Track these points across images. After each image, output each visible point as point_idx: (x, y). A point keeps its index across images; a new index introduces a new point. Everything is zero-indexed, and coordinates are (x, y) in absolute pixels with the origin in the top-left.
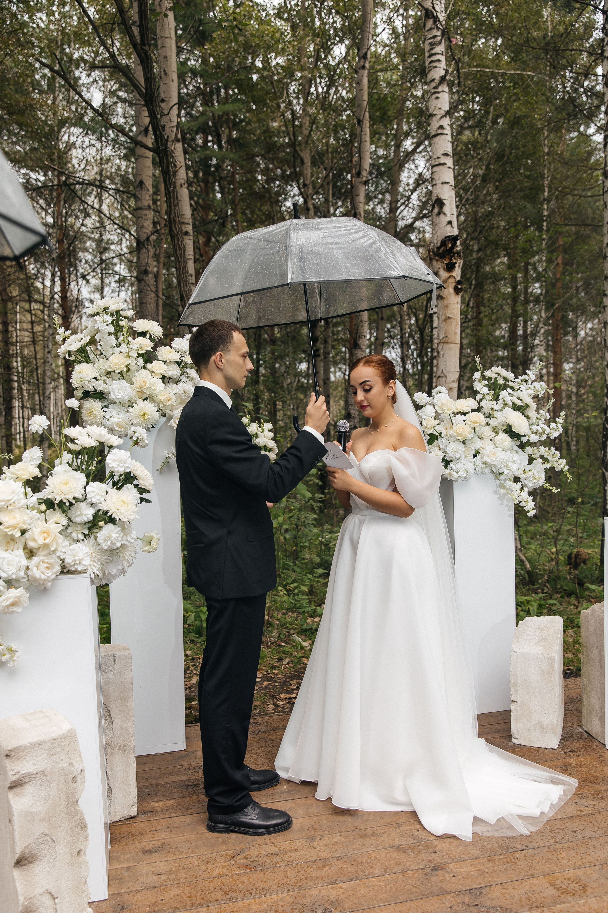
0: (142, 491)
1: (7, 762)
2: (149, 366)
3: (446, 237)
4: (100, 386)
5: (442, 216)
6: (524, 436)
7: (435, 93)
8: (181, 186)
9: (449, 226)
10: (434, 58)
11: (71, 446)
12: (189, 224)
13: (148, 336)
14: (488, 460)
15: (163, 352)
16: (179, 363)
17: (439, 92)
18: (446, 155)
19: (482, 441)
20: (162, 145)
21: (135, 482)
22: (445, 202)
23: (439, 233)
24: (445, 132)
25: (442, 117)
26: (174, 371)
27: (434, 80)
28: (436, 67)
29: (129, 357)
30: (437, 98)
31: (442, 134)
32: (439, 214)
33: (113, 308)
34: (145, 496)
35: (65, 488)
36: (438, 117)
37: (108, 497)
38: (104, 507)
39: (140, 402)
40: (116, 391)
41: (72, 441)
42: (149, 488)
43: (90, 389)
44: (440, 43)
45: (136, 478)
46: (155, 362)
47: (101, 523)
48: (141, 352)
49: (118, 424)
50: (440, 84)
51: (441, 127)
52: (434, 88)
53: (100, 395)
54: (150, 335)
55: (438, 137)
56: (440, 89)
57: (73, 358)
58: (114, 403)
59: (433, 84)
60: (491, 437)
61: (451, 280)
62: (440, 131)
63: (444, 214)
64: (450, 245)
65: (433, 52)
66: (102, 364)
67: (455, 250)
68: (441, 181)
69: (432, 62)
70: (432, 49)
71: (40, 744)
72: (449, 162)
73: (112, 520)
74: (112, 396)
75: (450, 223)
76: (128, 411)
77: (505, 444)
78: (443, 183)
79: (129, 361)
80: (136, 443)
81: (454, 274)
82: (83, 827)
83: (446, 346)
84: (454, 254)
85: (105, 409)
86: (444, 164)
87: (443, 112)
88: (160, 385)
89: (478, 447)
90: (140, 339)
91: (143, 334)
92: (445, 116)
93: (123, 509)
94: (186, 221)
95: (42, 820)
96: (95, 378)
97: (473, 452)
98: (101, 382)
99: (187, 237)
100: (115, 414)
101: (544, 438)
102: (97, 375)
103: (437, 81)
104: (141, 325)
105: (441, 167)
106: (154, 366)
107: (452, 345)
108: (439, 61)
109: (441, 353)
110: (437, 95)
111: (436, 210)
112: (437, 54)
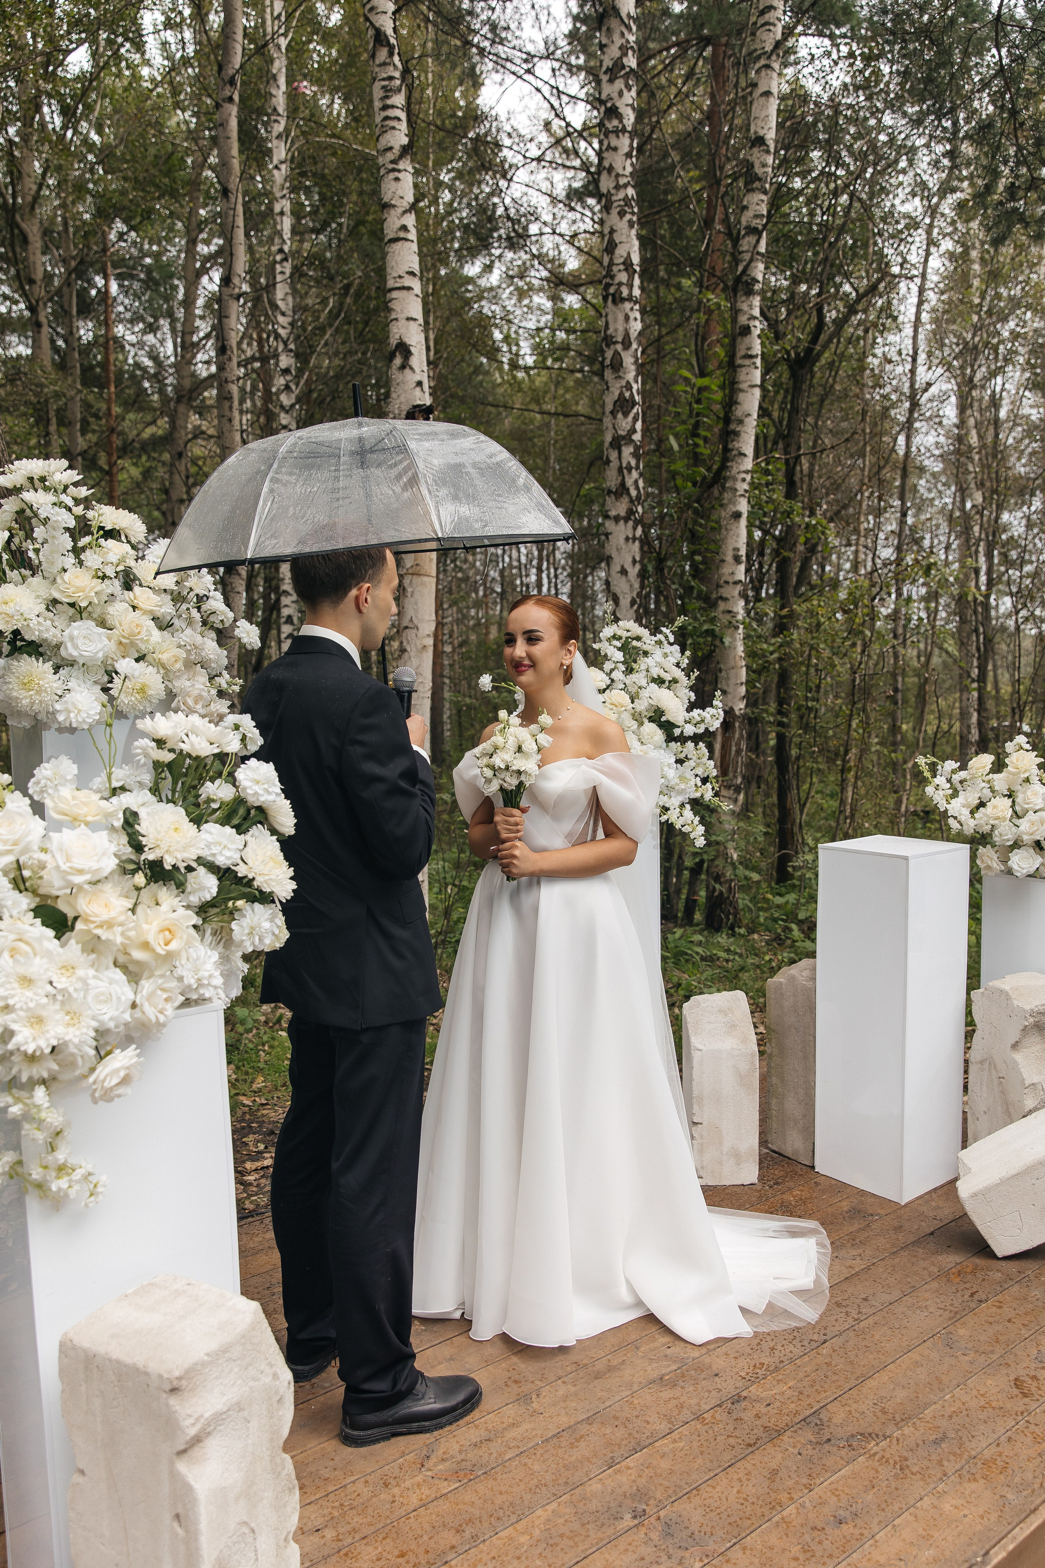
1: (173, 1401)
2: (130, 595)
3: (415, 407)
4: (48, 631)
5: (407, 371)
6: (676, 726)
7: (394, 170)
9: (418, 389)
10: (389, 113)
13: (124, 538)
17: (399, 171)
18: (412, 274)
22: (411, 349)
23: (402, 399)
24: (409, 236)
25: (405, 212)
27: (391, 148)
28: (394, 128)
30: (397, 179)
31: (406, 240)
32: (403, 367)
36: (400, 210)
40: (77, 643)
44: (399, 90)
46: (137, 589)
47: (238, 904)
48: (119, 569)
50: (401, 157)
51: (404, 228)
52: (392, 162)
53: (45, 648)
54: (128, 536)
55: (400, 243)
56: (401, 166)
58: (69, 663)
59: (390, 156)
60: (633, 729)
62: (402, 234)
63: (412, 369)
65: (389, 102)
68: (404, 316)
69: (387, 118)
70: (387, 97)
71: (225, 1350)
72: (416, 285)
73: (261, 897)
74: (69, 651)
75: (420, 384)
77: (655, 739)
78: (408, 319)
79: (100, 585)
83: (416, 579)
85: (56, 676)
86: (409, 289)
87: (405, 204)
90: (113, 543)
91: (117, 534)
92: (409, 211)
95: (236, 1501)
96: (40, 615)
98: (48, 623)
100: (72, 686)
102: (42, 609)
103: (397, 151)
104: (107, 516)
105: (405, 292)
106: (138, 595)
107: (426, 579)
108: (397, 119)
109: (410, 590)
110: (396, 174)
111: (398, 361)
112: (393, 107)
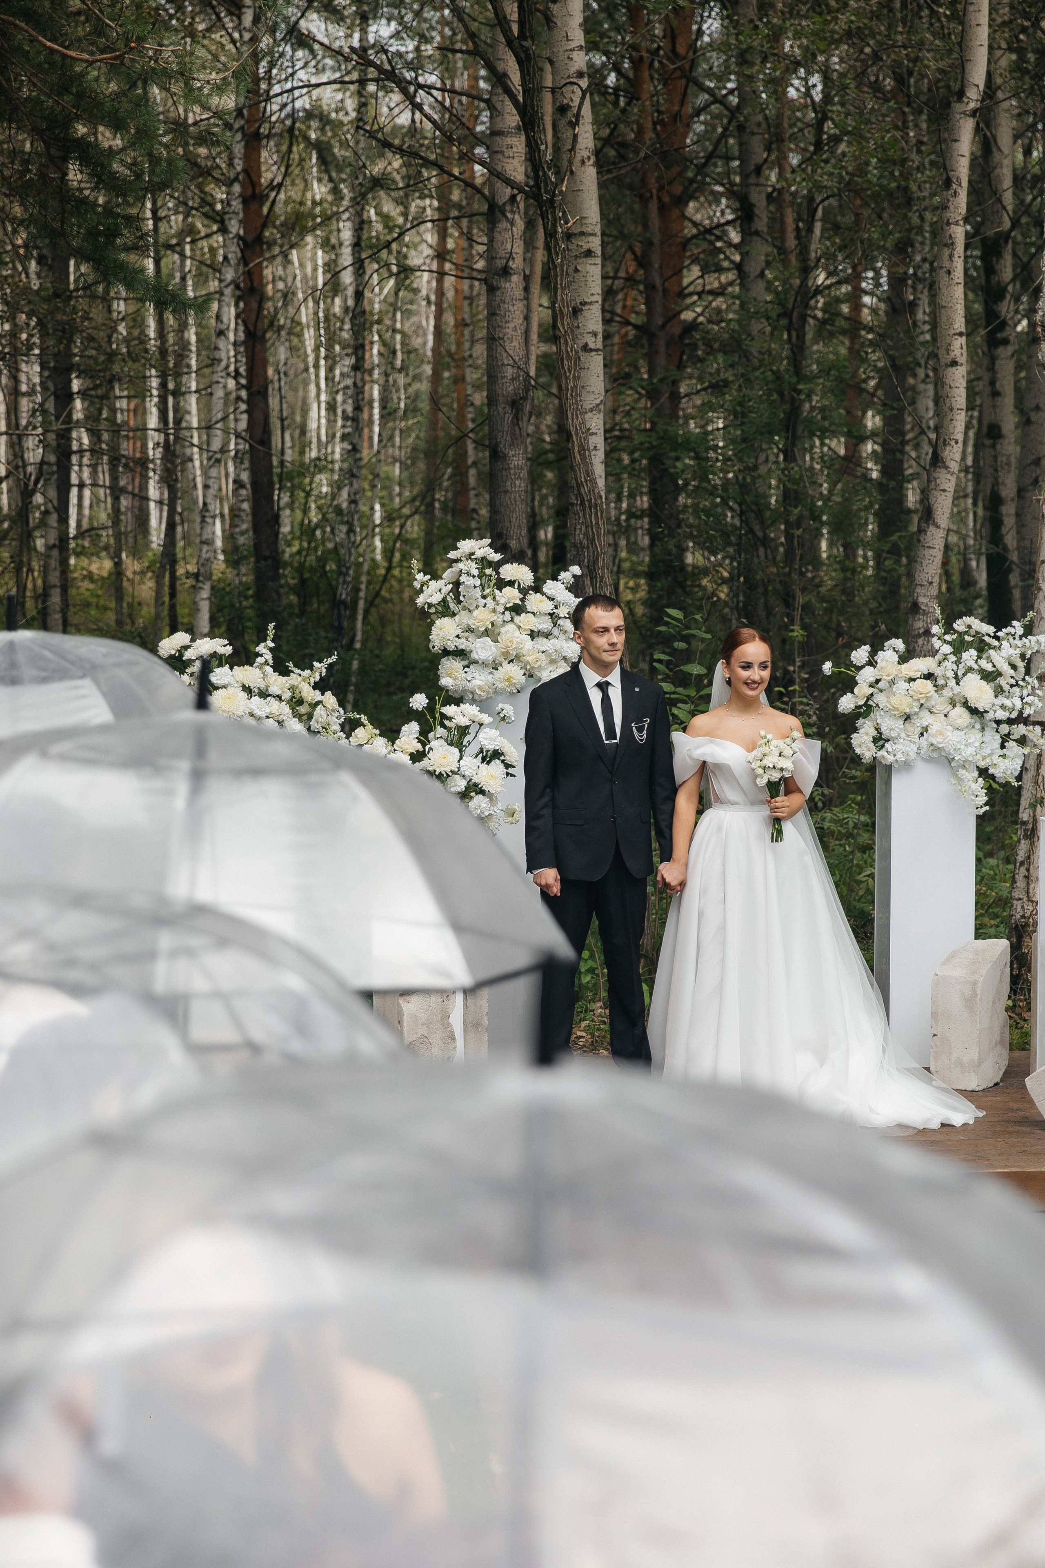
0: (507, 766)
2: (517, 619)
4: (462, 644)
6: (987, 712)
8: (583, 162)
11: (446, 722)
12: (594, 235)
13: (516, 585)
14: (935, 742)
15: (535, 601)
16: (551, 615)
19: (933, 716)
20: (546, 192)
21: (502, 758)
26: (545, 625)
29: (494, 611)
33: (479, 554)
34: (510, 770)
35: (443, 761)
37: (480, 771)
38: (475, 780)
39: (505, 663)
40: (479, 651)
41: (450, 719)
42: (515, 764)
43: (451, 647)
45: (502, 754)
46: (523, 615)
47: (473, 794)
48: (508, 605)
49: (480, 688)
53: (460, 653)
54: (519, 585)
57: (432, 610)
58: (475, 662)
60: (945, 712)
66: (463, 618)
73: (482, 792)
74: (474, 656)
76: (491, 673)
77: (960, 721)
79: (494, 617)
80: (503, 719)
82: (453, 1039)
85: (466, 669)
88: (528, 644)
89: (925, 724)
90: (507, 590)
91: (511, 583)
93: (492, 782)
94: (589, 230)
95: (423, 1024)
96: (458, 636)
97: (919, 730)
98: (463, 640)
99: (590, 261)
100: (476, 675)
101: (1014, 715)
102: (459, 632)
104: (510, 571)
106: (523, 619)
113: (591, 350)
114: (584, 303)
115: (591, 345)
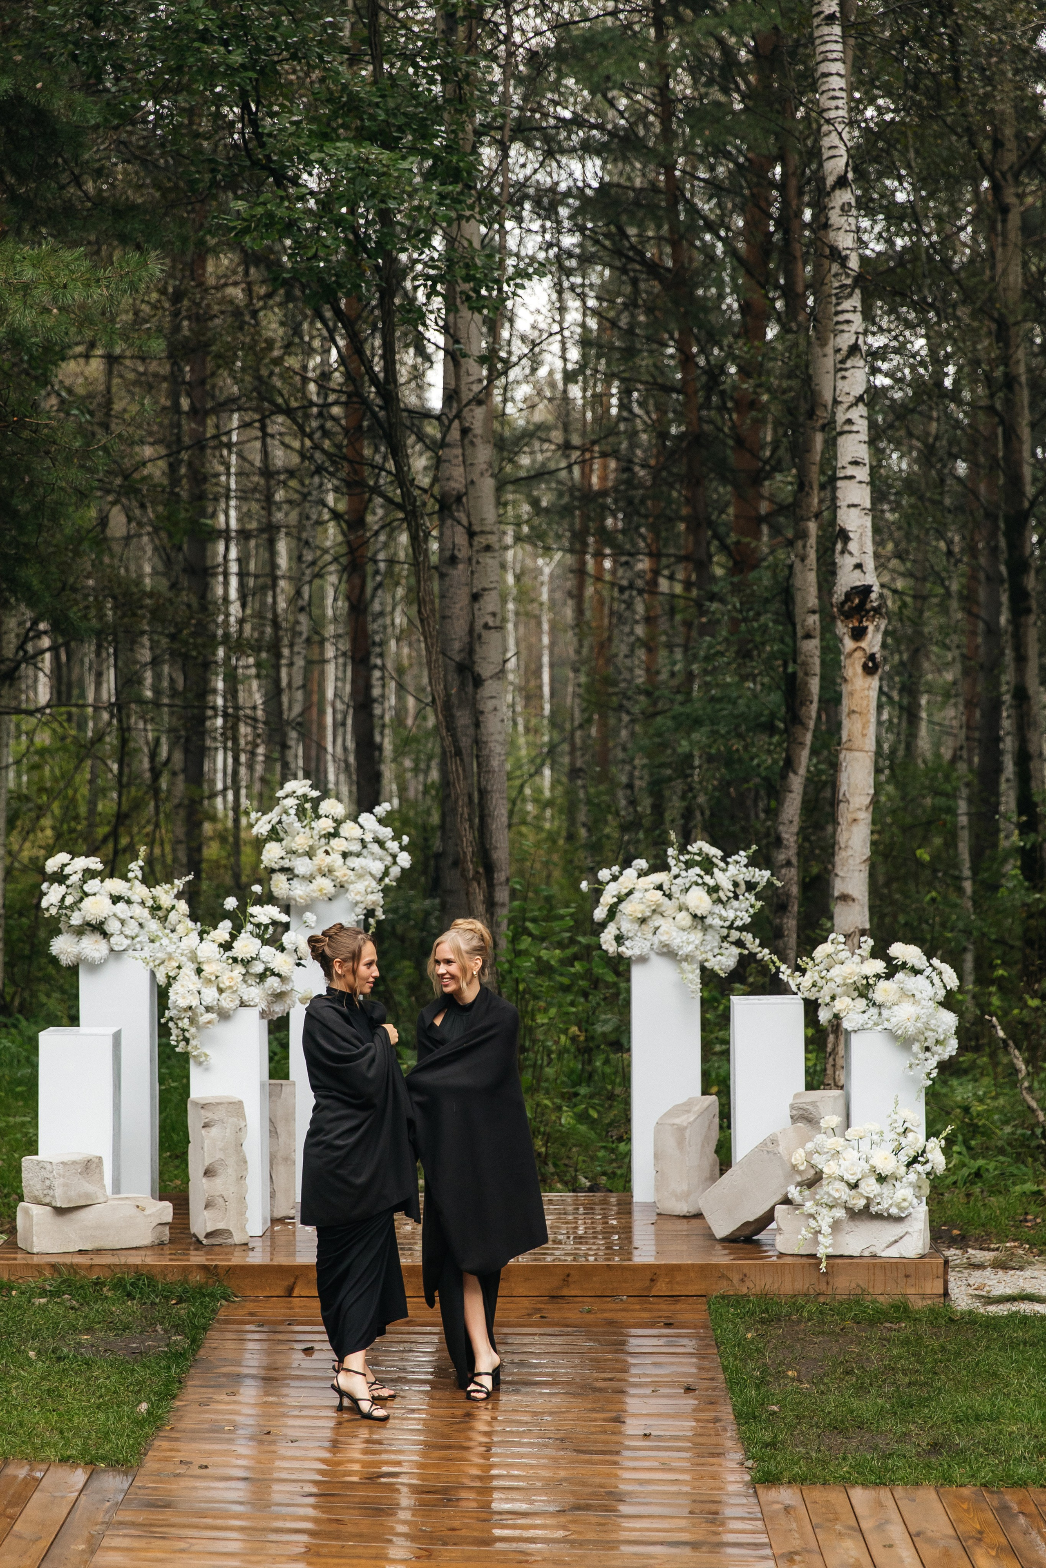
2: (332, 843)
3: (853, 588)
4: (286, 863)
5: (846, 555)
7: (841, 369)
9: (858, 571)
10: (841, 318)
11: (253, 920)
13: (331, 817)
14: (664, 940)
15: (348, 829)
16: (361, 839)
17: (846, 370)
18: (856, 463)
19: (664, 919)
22: (851, 535)
23: (843, 581)
24: (855, 428)
25: (851, 406)
26: (356, 847)
27: (840, 349)
28: (843, 331)
29: (311, 837)
30: (844, 378)
31: (850, 432)
32: (843, 552)
35: (246, 949)
36: (845, 406)
37: (275, 957)
38: (270, 964)
39: (319, 877)
40: (300, 868)
41: (254, 917)
43: (278, 865)
44: (851, 294)
46: (337, 839)
47: (268, 975)
48: (323, 833)
49: (299, 896)
50: (848, 357)
51: (849, 422)
53: (286, 870)
55: (844, 437)
56: (849, 364)
57: (264, 837)
58: (297, 876)
60: (674, 916)
61: (858, 654)
62: (847, 428)
63: (850, 553)
64: (857, 601)
65: (839, 308)
66: (288, 843)
67: (868, 606)
68: (849, 503)
69: (838, 323)
72: (862, 474)
73: (275, 974)
74: (296, 872)
75: (859, 566)
76: (308, 885)
77: (685, 924)
78: (849, 506)
79: (312, 841)
81: (863, 644)
83: (849, 755)
84: (868, 612)
85: (291, 883)
86: (852, 477)
87: (851, 399)
88: (340, 862)
89: (658, 925)
90: (323, 821)
91: (327, 816)
92: (856, 404)
96: (282, 857)
97: (653, 930)
98: (288, 860)
100: (298, 886)
102: (284, 854)
103: (844, 353)
104: (326, 806)
105: (847, 482)
106: (337, 843)
107: (857, 754)
108: (848, 322)
109: (844, 764)
110: (843, 373)
111: (839, 546)
112: (843, 312)
113: (491, 628)
114: (484, 590)
115: (491, 624)
